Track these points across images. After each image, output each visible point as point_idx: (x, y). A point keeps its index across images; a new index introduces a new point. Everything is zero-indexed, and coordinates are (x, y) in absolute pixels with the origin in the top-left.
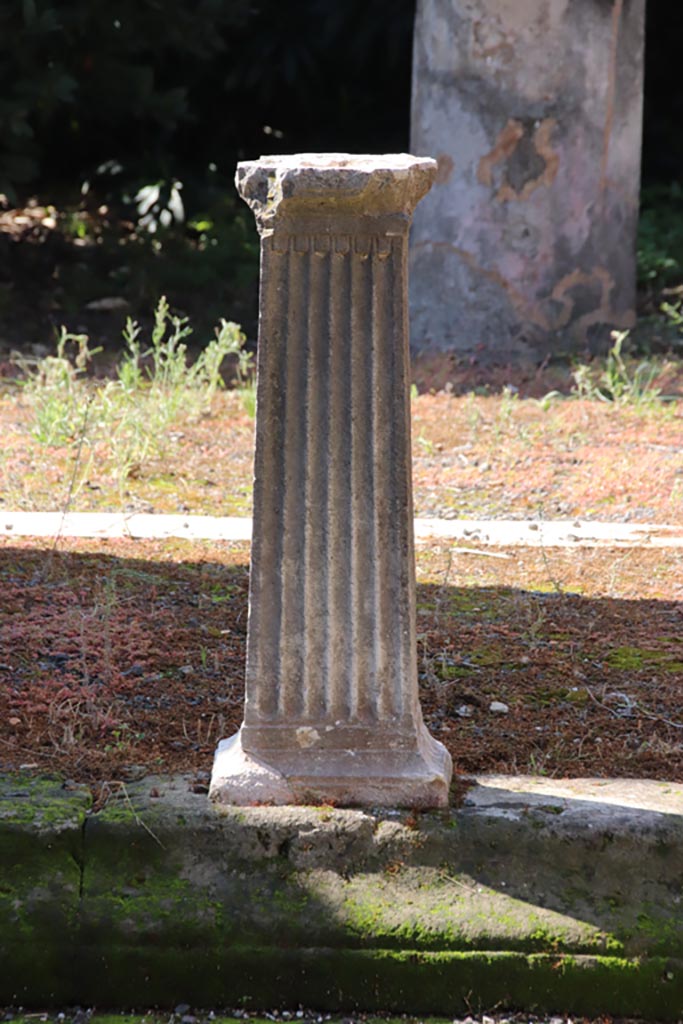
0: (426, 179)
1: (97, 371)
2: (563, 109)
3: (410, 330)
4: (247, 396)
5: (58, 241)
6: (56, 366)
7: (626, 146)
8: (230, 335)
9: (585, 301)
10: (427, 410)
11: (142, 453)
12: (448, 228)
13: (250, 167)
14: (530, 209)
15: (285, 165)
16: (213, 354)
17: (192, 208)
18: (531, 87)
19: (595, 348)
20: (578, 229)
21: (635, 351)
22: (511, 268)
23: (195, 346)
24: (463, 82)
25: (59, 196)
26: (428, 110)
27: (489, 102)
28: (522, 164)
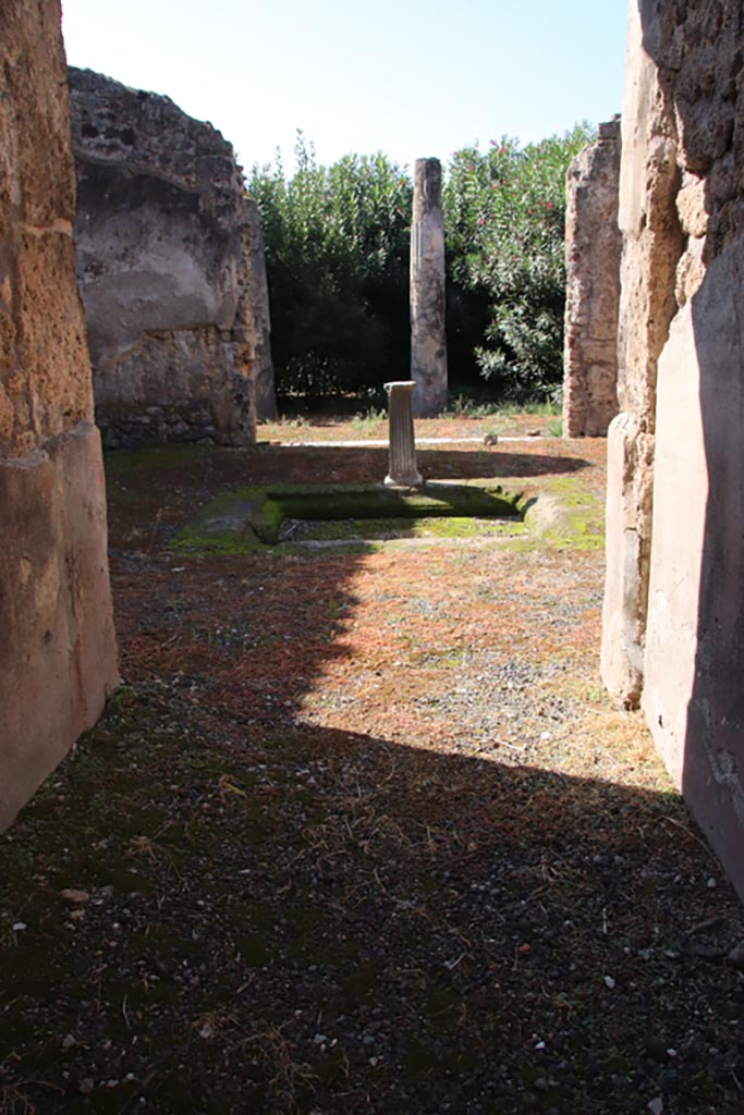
0: (414, 386)
1: (363, 418)
2: (435, 373)
3: (413, 409)
4: (387, 421)
5: (356, 398)
6: (357, 418)
7: (445, 379)
8: (384, 411)
9: (440, 403)
10: (416, 422)
11: (371, 431)
12: (417, 393)
13: (386, 385)
14: (430, 389)
15: (391, 384)
16: (381, 415)
17: (377, 391)
18: (429, 370)
19: (442, 411)
20: (438, 392)
21: (448, 411)
22: (428, 399)
23: (378, 414)
24: (419, 370)
25: (356, 391)
26: (413, 375)
27: (423, 373)
28: (429, 382)
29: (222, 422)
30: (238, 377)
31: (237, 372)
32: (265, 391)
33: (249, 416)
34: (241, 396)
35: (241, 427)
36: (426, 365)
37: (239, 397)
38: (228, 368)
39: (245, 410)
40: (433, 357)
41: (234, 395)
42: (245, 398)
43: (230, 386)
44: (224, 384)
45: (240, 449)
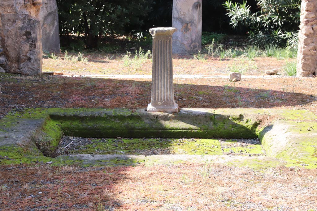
0: (174, 31)
1: (132, 57)
2: (192, 22)
3: (172, 51)
4: (151, 60)
5: (127, 40)
6: (127, 56)
7: (200, 27)
8: (149, 52)
9: (195, 47)
10: (175, 61)
11: (138, 67)
12: (177, 38)
13: (151, 30)
14: (188, 35)
15: (155, 29)
16: (147, 54)
17: (144, 36)
18: (187, 19)
19: (196, 53)
20: (194, 37)
21: (201, 53)
22: (185, 43)
23: (145, 53)
24: (179, 19)
25: (126, 34)
26: (174, 22)
27: (182, 21)
28: (186, 29)
29: (13, 54)
30: (27, 18)
31: (26, 12)
32: (51, 30)
33: (36, 50)
34: (30, 33)
35: (29, 59)
36: (184, 15)
37: (28, 34)
38: (18, 8)
39: (33, 44)
40: (191, 9)
41: (24, 32)
42: (33, 35)
43: (20, 24)
44: (14, 22)
45: (28, 77)
